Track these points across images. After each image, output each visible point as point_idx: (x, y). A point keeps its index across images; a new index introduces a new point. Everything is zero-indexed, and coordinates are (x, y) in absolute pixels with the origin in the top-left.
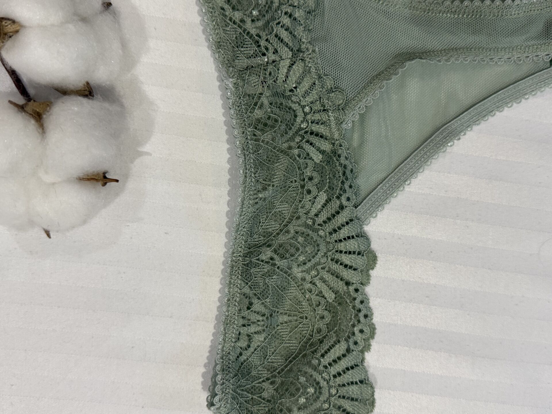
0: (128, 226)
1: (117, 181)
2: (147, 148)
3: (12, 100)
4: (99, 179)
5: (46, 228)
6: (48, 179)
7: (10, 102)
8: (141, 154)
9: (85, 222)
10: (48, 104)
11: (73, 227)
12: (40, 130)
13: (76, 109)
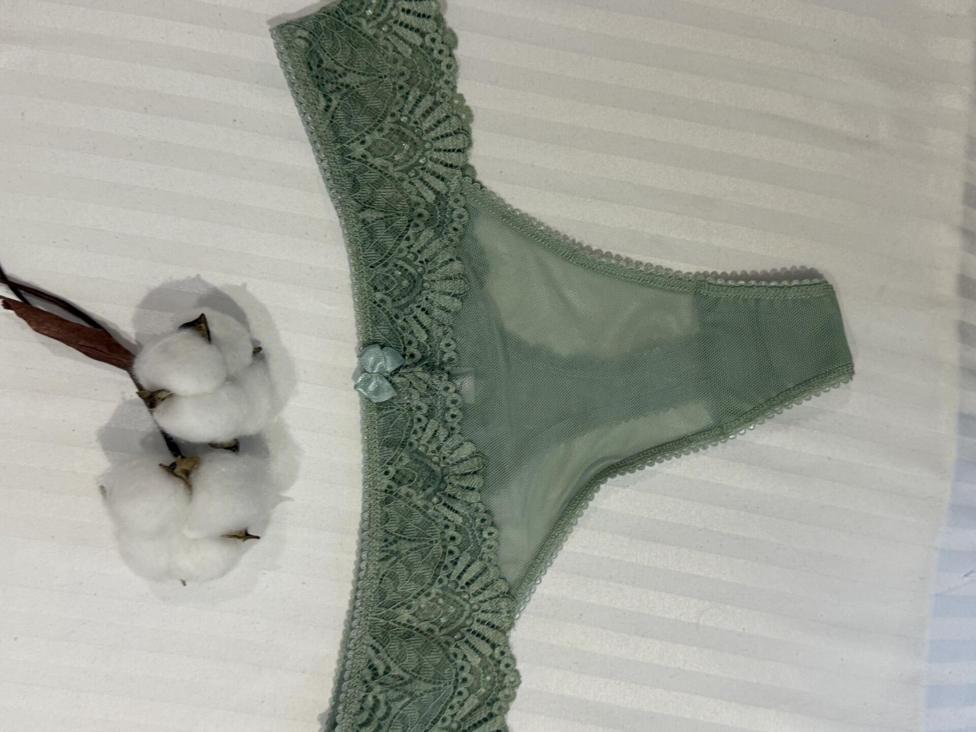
0: (265, 574)
1: (258, 538)
2: (289, 493)
3: (162, 463)
4: (241, 536)
5: (184, 579)
6: (191, 535)
7: (161, 465)
8: (282, 499)
9: (223, 574)
10: (196, 461)
11: (212, 579)
12: (188, 492)
13: (224, 470)
